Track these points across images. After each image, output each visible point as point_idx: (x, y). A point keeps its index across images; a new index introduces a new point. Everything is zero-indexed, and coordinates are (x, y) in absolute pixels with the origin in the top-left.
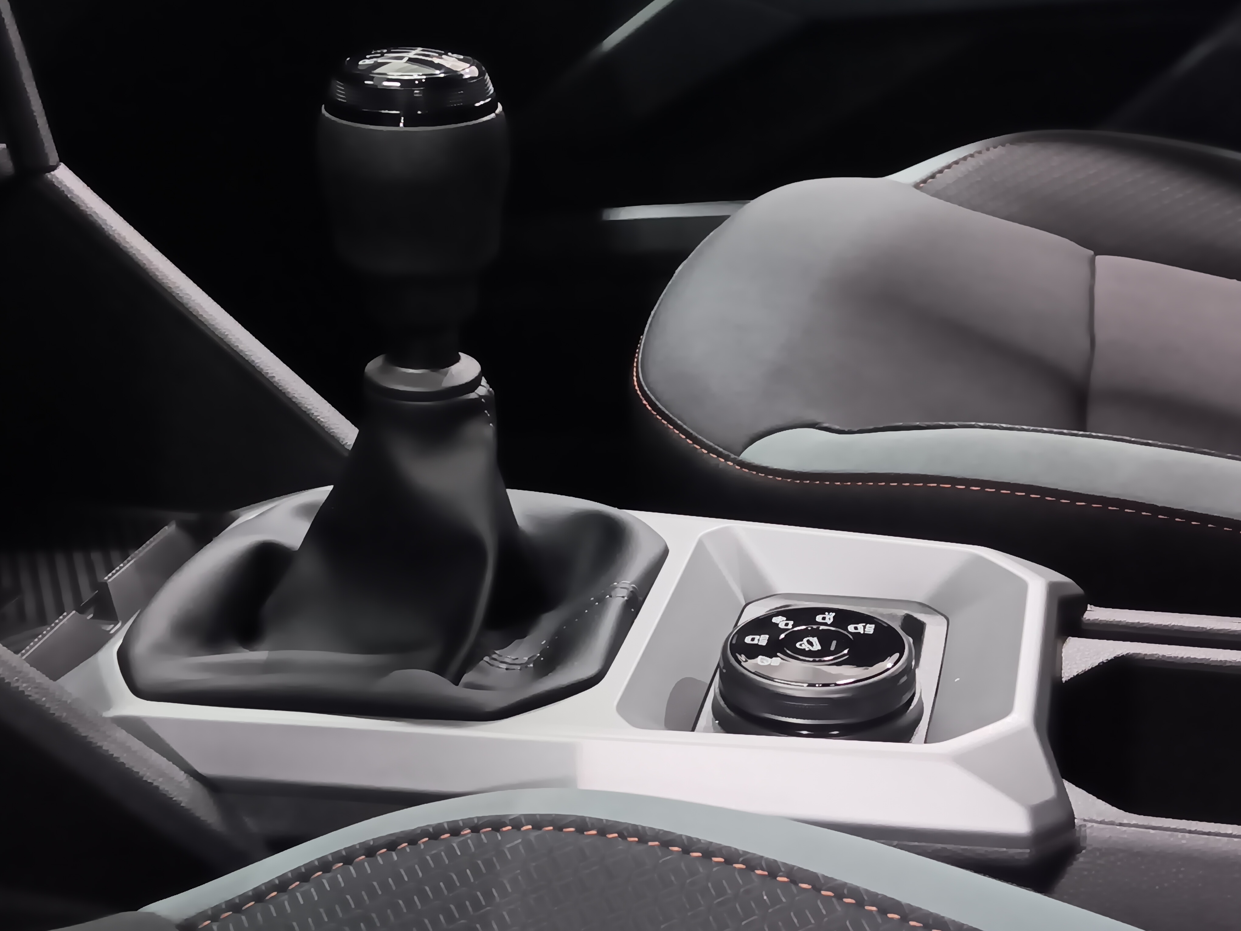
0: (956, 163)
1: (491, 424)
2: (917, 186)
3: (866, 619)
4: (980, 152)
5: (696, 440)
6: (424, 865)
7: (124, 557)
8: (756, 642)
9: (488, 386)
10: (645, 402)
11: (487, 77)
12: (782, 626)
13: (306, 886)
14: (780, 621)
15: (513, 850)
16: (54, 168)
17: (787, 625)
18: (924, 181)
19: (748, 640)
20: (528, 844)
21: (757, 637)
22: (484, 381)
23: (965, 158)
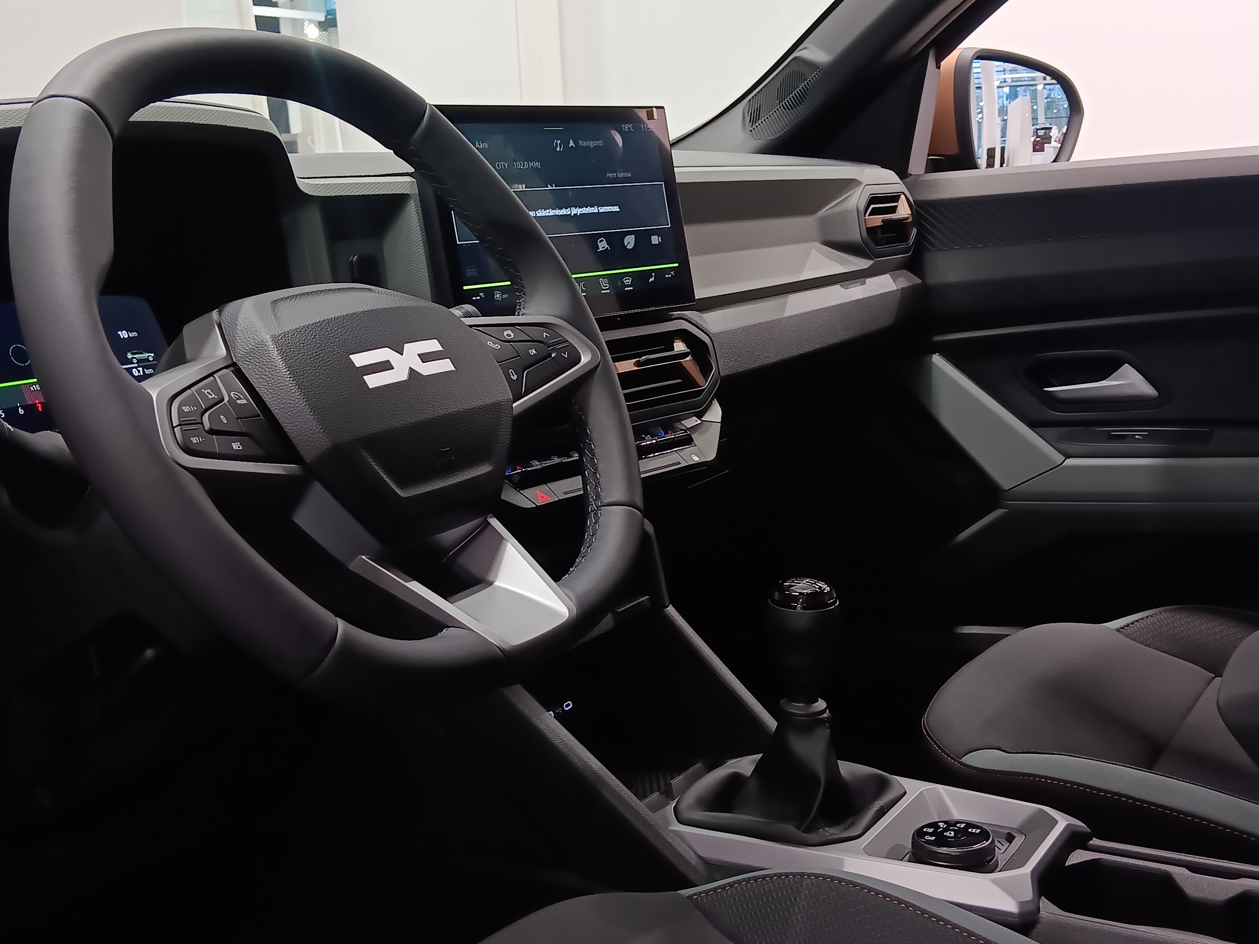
0: (1142, 619)
1: (828, 730)
2: (1118, 630)
3: (977, 827)
4: (1156, 614)
5: (943, 751)
6: (774, 886)
7: (679, 774)
8: (928, 831)
9: (829, 714)
10: (924, 731)
11: (833, 591)
12: (941, 826)
13: (732, 889)
14: (941, 824)
15: (807, 884)
16: (668, 607)
17: (944, 826)
18: (1123, 628)
19: (925, 830)
20: (812, 883)
21: (929, 829)
22: (827, 711)
23: (1147, 617)
